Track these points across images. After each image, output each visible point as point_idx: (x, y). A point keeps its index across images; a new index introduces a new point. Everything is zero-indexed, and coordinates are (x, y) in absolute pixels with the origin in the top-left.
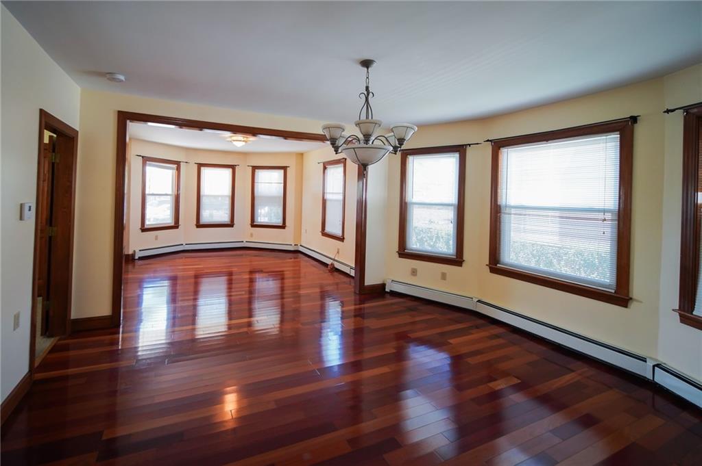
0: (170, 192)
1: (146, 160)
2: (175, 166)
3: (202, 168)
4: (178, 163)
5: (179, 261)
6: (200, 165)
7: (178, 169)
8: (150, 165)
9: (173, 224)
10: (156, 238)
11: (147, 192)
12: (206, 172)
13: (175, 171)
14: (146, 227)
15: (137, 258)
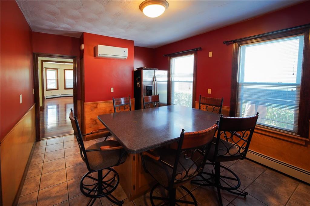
0: (55, 78)
1: (46, 68)
2: (56, 70)
3: (65, 71)
4: (57, 69)
5: (60, 100)
6: (65, 70)
7: (57, 71)
8: (48, 70)
9: (57, 88)
10: (51, 93)
11: (47, 78)
12: (66, 71)
13: (56, 72)
14: (48, 89)
15: (45, 98)
